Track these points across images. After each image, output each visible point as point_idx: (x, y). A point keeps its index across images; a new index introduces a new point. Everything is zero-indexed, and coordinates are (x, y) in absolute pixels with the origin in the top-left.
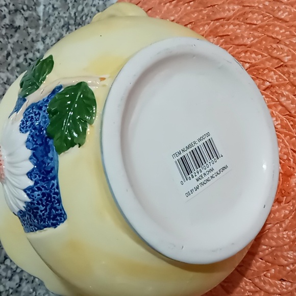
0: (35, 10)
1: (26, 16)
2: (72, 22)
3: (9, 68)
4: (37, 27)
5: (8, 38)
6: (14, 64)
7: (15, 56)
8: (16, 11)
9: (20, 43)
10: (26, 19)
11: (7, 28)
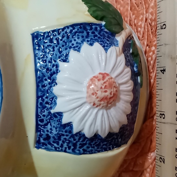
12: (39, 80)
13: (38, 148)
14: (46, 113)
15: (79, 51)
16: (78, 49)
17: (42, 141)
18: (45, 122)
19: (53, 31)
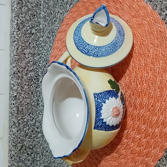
0: (39, 26)
1: (36, 29)
2: (51, 31)
3: (30, 48)
4: (40, 32)
5: (29, 38)
6: (32, 46)
7: (32, 44)
8: (32, 28)
9: (34, 39)
10: (36, 30)
11: (29, 34)
12: (97, 109)
13: (94, 129)
14: (98, 119)
15: (108, 100)
16: (108, 99)
17: (96, 127)
18: (98, 121)
19: (100, 93)
